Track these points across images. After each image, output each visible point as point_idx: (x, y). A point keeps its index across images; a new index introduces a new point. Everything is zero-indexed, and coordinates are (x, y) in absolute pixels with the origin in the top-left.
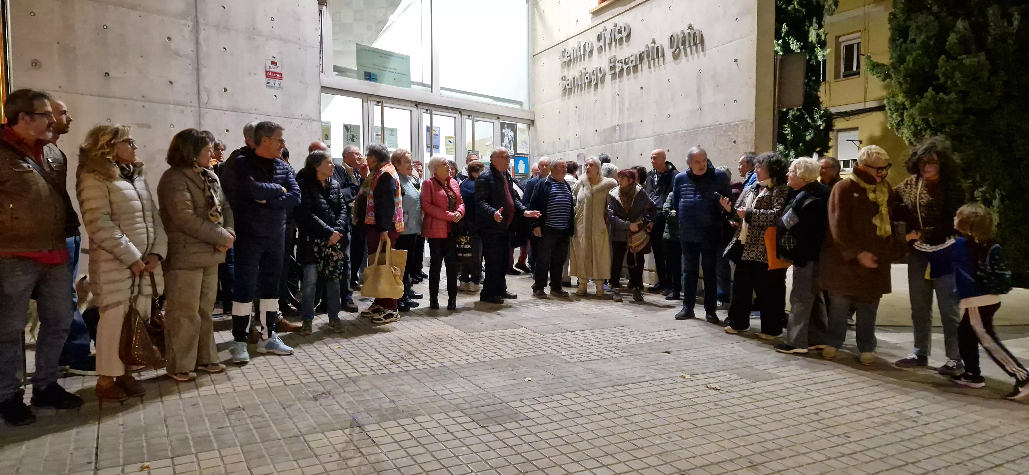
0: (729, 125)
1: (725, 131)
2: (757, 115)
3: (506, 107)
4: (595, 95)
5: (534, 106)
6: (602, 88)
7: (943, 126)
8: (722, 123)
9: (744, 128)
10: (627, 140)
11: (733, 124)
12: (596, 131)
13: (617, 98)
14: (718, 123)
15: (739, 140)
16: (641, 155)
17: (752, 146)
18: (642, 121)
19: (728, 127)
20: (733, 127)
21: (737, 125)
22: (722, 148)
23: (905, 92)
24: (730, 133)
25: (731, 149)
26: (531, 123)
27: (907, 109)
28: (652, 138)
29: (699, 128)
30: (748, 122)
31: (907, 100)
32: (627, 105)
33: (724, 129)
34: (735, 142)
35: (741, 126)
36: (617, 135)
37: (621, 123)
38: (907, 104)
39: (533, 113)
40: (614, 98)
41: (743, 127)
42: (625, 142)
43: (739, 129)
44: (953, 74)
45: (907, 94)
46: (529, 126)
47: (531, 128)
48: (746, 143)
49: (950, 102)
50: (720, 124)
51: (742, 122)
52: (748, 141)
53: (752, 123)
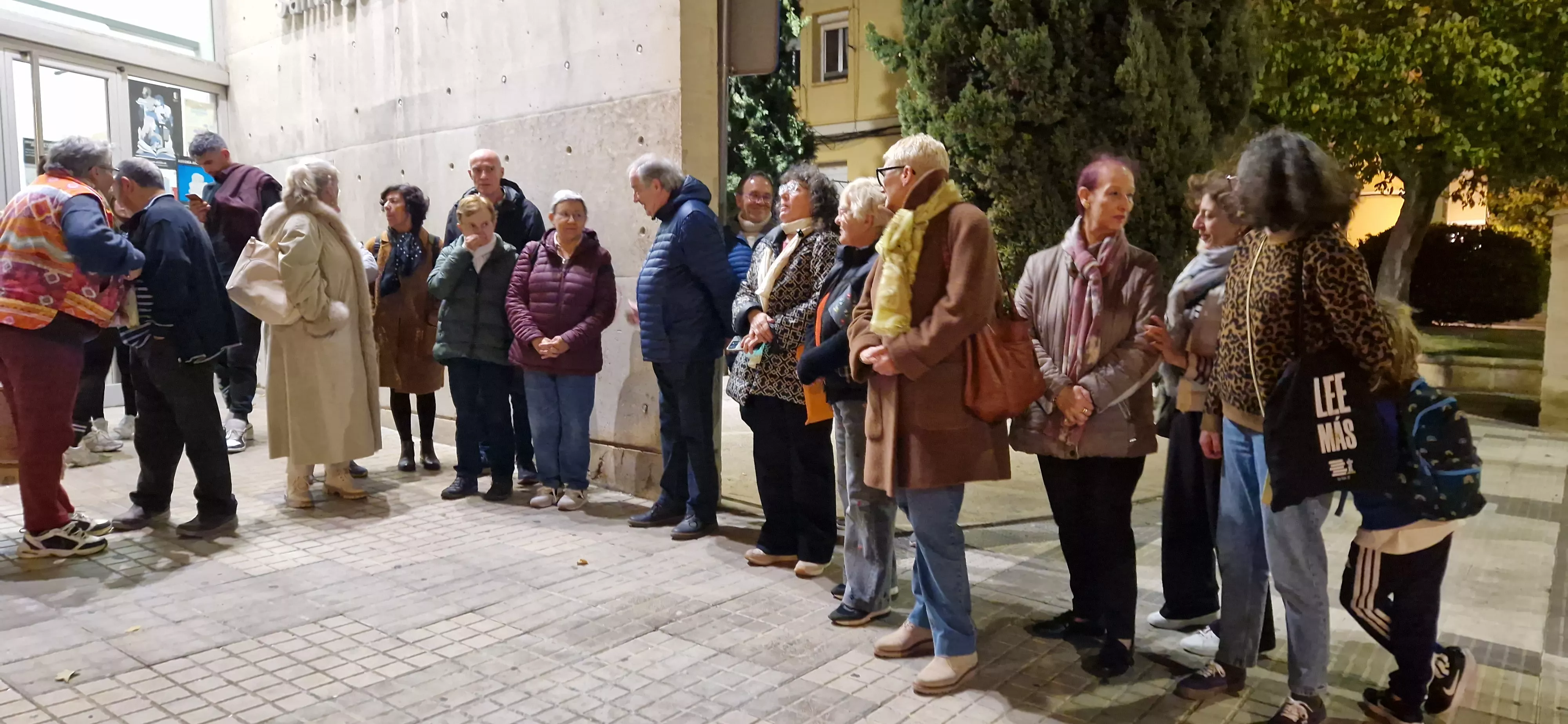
0: (629, 102)
1: (621, 116)
2: (683, 79)
3: (146, 47)
4: (351, 30)
5: (226, 53)
6: (365, 14)
7: (986, 148)
8: (614, 97)
9: (660, 109)
10: (422, 132)
11: (635, 100)
12: (357, 111)
13: (396, 37)
14: (605, 97)
15: (650, 135)
16: (452, 166)
17: (676, 149)
18: (449, 91)
19: (626, 106)
20: (637, 106)
21: (645, 102)
22: (615, 154)
23: (931, 88)
24: (632, 121)
26: (222, 91)
27: (931, 119)
28: (473, 130)
29: (567, 107)
30: (666, 96)
31: (932, 103)
32: (417, 53)
33: (618, 110)
34: (641, 140)
35: (654, 104)
36: (399, 122)
37: (407, 95)
38: (933, 110)
39: (227, 70)
40: (389, 37)
41: (656, 107)
42: (418, 138)
43: (649, 111)
44: (1002, 59)
45: (935, 91)
46: (216, 97)
47: (222, 103)
48: (663, 142)
49: (997, 109)
50: (611, 100)
51: (655, 95)
52: (668, 138)
53: (674, 99)
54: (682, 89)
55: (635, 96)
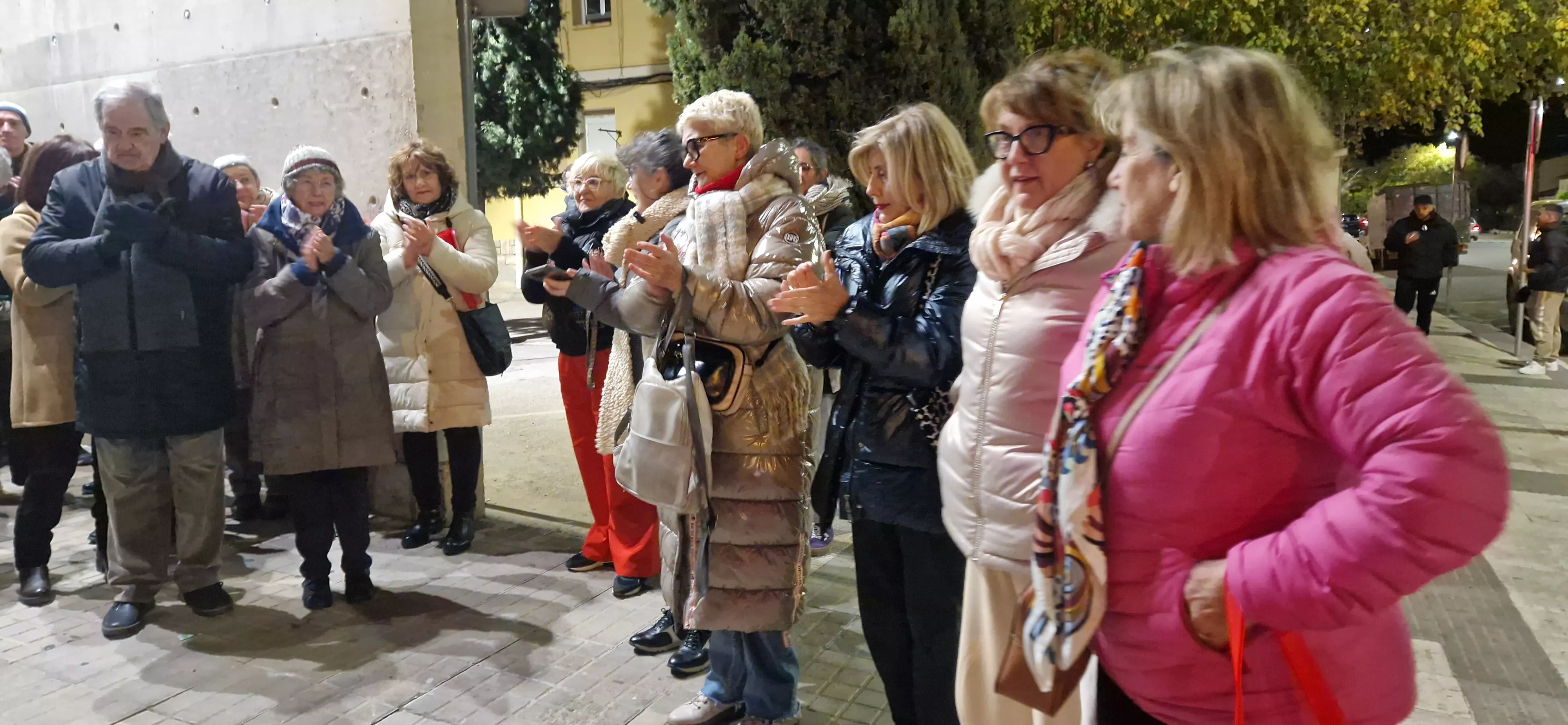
0: (348, 46)
1: (338, 62)
2: (413, 21)
8: (328, 39)
9: (387, 55)
10: (84, 78)
11: (356, 43)
14: (318, 39)
15: (376, 86)
17: (410, 103)
18: (117, 27)
19: (345, 50)
20: (358, 51)
21: (367, 46)
22: (333, 107)
23: (701, 36)
24: (353, 68)
25: (357, 110)
27: (703, 69)
29: (270, 51)
30: (394, 39)
31: (703, 51)
33: (335, 55)
34: (365, 92)
35: (378, 50)
36: (55, 62)
38: (705, 59)
41: (381, 52)
42: (80, 84)
43: (374, 58)
45: (706, 38)
48: (393, 94)
50: (325, 42)
51: (379, 38)
52: (399, 90)
53: (405, 43)
54: (412, 32)
55: (354, 38)
